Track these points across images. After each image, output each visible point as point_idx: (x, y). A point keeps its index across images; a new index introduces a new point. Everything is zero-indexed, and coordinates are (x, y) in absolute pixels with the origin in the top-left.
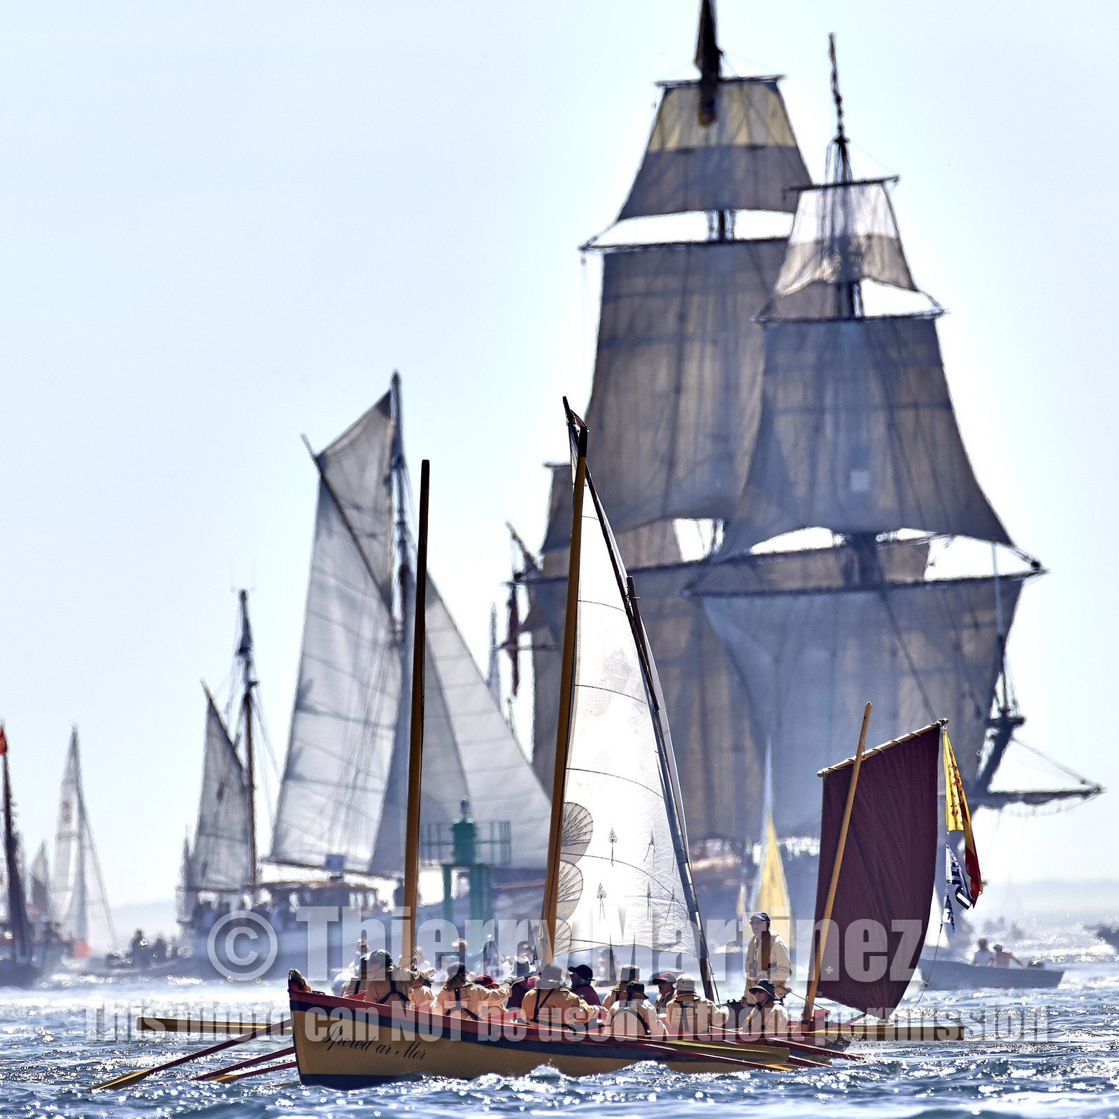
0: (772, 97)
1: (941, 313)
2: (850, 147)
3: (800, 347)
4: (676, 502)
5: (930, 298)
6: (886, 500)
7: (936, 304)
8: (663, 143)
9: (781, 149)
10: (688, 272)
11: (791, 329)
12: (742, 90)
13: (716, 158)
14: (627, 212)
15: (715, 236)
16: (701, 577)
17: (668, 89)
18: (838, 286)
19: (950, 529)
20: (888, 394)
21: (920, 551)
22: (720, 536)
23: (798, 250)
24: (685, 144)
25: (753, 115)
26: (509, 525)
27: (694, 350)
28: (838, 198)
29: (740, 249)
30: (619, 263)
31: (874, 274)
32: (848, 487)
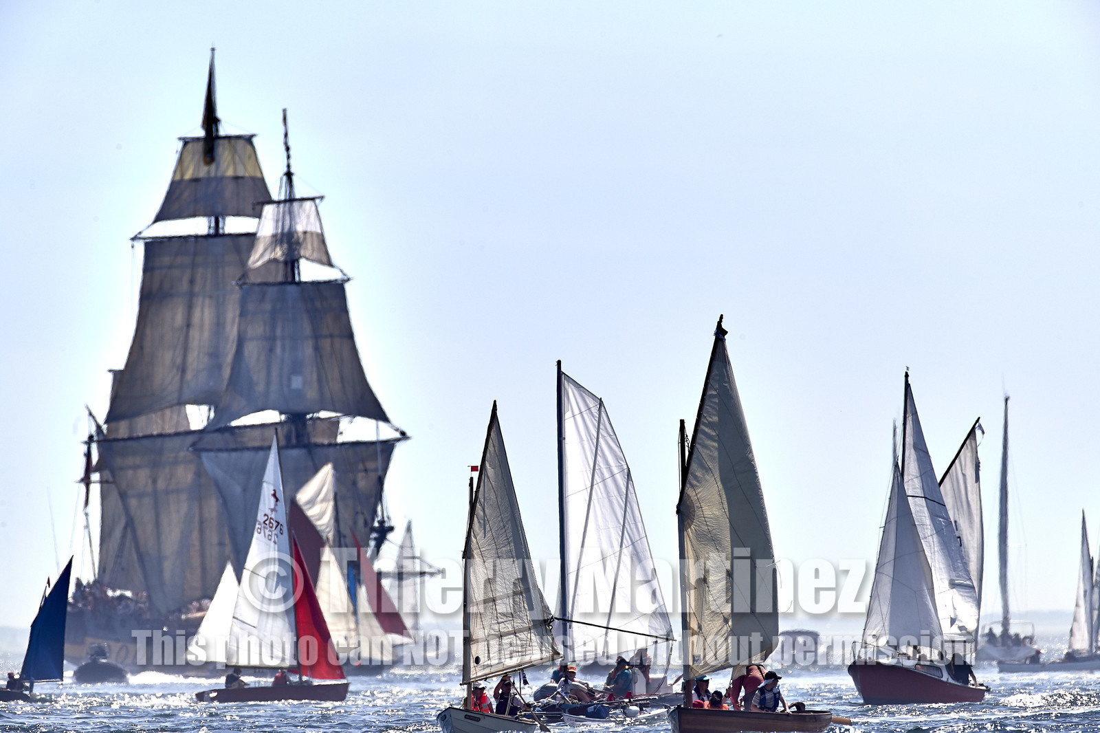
0: (249, 147)
1: (348, 280)
2: (294, 178)
3: (262, 299)
4: (187, 394)
5: (342, 271)
6: (312, 394)
7: (345, 275)
8: (182, 175)
9: (253, 179)
10: (195, 254)
11: (256, 289)
12: (230, 142)
13: (214, 184)
14: (160, 217)
15: (212, 231)
16: (200, 439)
17: (186, 142)
18: (286, 263)
19: (352, 412)
20: (314, 330)
21: (334, 424)
22: (212, 415)
23: (261, 240)
24: (195, 176)
25: (237, 159)
26: (88, 408)
27: (198, 302)
28: (287, 209)
29: (227, 240)
30: (154, 248)
31: (307, 256)
32: (289, 385)
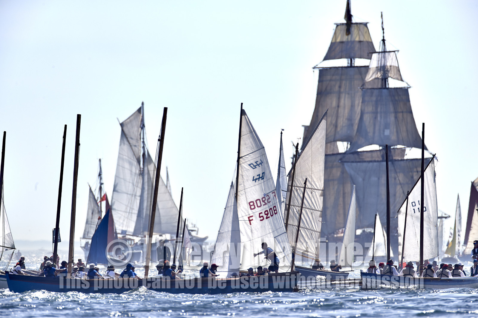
0: (365, 28)
1: (410, 87)
2: (386, 42)
3: (372, 96)
4: (338, 136)
5: (407, 83)
6: (394, 138)
7: (408, 85)
8: (336, 40)
9: (368, 42)
10: (342, 75)
11: (369, 91)
12: (357, 26)
13: (350, 44)
14: (326, 58)
15: (349, 65)
16: (344, 157)
17: (337, 25)
18: (382, 79)
19: (411, 146)
20: (395, 109)
21: (403, 151)
22: (349, 146)
23: (371, 69)
24: (342, 40)
25: (360, 33)
27: (343, 96)
28: (383, 56)
29: (356, 69)
30: (323, 72)
31: (392, 77)
32: (384, 134)
